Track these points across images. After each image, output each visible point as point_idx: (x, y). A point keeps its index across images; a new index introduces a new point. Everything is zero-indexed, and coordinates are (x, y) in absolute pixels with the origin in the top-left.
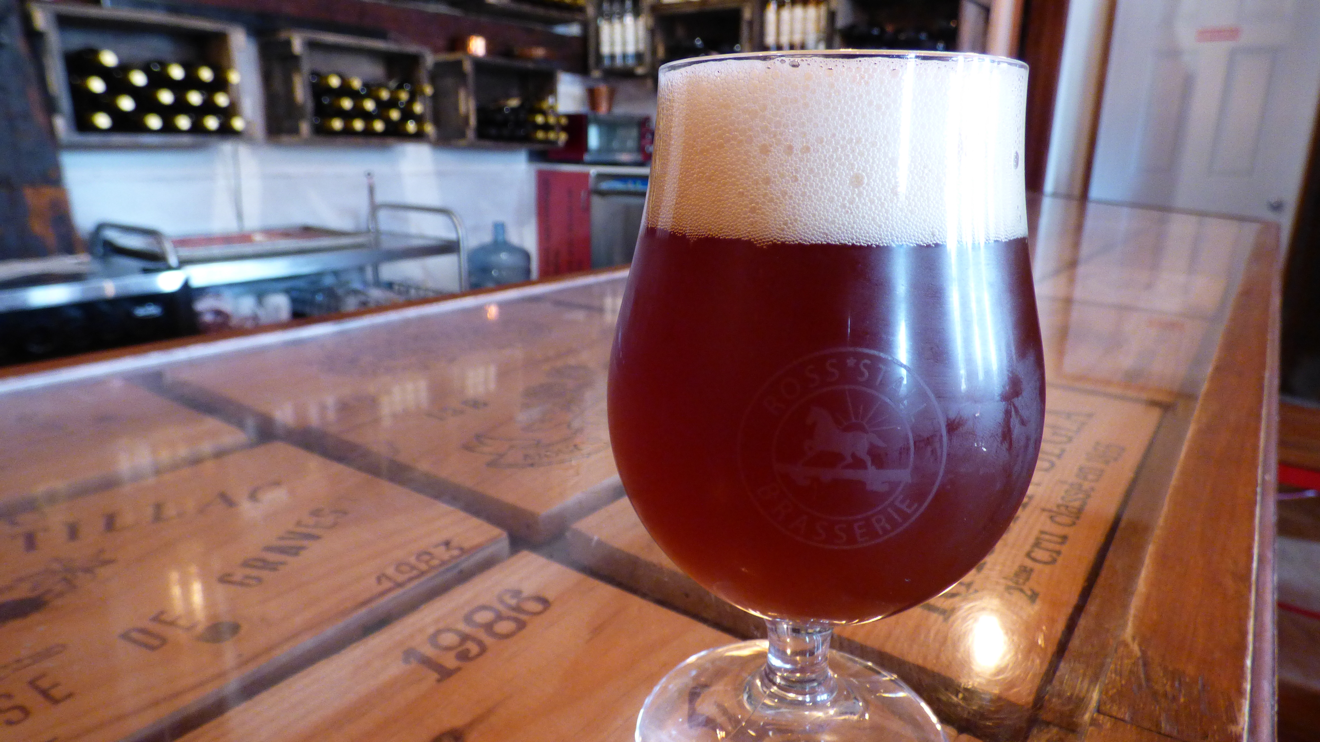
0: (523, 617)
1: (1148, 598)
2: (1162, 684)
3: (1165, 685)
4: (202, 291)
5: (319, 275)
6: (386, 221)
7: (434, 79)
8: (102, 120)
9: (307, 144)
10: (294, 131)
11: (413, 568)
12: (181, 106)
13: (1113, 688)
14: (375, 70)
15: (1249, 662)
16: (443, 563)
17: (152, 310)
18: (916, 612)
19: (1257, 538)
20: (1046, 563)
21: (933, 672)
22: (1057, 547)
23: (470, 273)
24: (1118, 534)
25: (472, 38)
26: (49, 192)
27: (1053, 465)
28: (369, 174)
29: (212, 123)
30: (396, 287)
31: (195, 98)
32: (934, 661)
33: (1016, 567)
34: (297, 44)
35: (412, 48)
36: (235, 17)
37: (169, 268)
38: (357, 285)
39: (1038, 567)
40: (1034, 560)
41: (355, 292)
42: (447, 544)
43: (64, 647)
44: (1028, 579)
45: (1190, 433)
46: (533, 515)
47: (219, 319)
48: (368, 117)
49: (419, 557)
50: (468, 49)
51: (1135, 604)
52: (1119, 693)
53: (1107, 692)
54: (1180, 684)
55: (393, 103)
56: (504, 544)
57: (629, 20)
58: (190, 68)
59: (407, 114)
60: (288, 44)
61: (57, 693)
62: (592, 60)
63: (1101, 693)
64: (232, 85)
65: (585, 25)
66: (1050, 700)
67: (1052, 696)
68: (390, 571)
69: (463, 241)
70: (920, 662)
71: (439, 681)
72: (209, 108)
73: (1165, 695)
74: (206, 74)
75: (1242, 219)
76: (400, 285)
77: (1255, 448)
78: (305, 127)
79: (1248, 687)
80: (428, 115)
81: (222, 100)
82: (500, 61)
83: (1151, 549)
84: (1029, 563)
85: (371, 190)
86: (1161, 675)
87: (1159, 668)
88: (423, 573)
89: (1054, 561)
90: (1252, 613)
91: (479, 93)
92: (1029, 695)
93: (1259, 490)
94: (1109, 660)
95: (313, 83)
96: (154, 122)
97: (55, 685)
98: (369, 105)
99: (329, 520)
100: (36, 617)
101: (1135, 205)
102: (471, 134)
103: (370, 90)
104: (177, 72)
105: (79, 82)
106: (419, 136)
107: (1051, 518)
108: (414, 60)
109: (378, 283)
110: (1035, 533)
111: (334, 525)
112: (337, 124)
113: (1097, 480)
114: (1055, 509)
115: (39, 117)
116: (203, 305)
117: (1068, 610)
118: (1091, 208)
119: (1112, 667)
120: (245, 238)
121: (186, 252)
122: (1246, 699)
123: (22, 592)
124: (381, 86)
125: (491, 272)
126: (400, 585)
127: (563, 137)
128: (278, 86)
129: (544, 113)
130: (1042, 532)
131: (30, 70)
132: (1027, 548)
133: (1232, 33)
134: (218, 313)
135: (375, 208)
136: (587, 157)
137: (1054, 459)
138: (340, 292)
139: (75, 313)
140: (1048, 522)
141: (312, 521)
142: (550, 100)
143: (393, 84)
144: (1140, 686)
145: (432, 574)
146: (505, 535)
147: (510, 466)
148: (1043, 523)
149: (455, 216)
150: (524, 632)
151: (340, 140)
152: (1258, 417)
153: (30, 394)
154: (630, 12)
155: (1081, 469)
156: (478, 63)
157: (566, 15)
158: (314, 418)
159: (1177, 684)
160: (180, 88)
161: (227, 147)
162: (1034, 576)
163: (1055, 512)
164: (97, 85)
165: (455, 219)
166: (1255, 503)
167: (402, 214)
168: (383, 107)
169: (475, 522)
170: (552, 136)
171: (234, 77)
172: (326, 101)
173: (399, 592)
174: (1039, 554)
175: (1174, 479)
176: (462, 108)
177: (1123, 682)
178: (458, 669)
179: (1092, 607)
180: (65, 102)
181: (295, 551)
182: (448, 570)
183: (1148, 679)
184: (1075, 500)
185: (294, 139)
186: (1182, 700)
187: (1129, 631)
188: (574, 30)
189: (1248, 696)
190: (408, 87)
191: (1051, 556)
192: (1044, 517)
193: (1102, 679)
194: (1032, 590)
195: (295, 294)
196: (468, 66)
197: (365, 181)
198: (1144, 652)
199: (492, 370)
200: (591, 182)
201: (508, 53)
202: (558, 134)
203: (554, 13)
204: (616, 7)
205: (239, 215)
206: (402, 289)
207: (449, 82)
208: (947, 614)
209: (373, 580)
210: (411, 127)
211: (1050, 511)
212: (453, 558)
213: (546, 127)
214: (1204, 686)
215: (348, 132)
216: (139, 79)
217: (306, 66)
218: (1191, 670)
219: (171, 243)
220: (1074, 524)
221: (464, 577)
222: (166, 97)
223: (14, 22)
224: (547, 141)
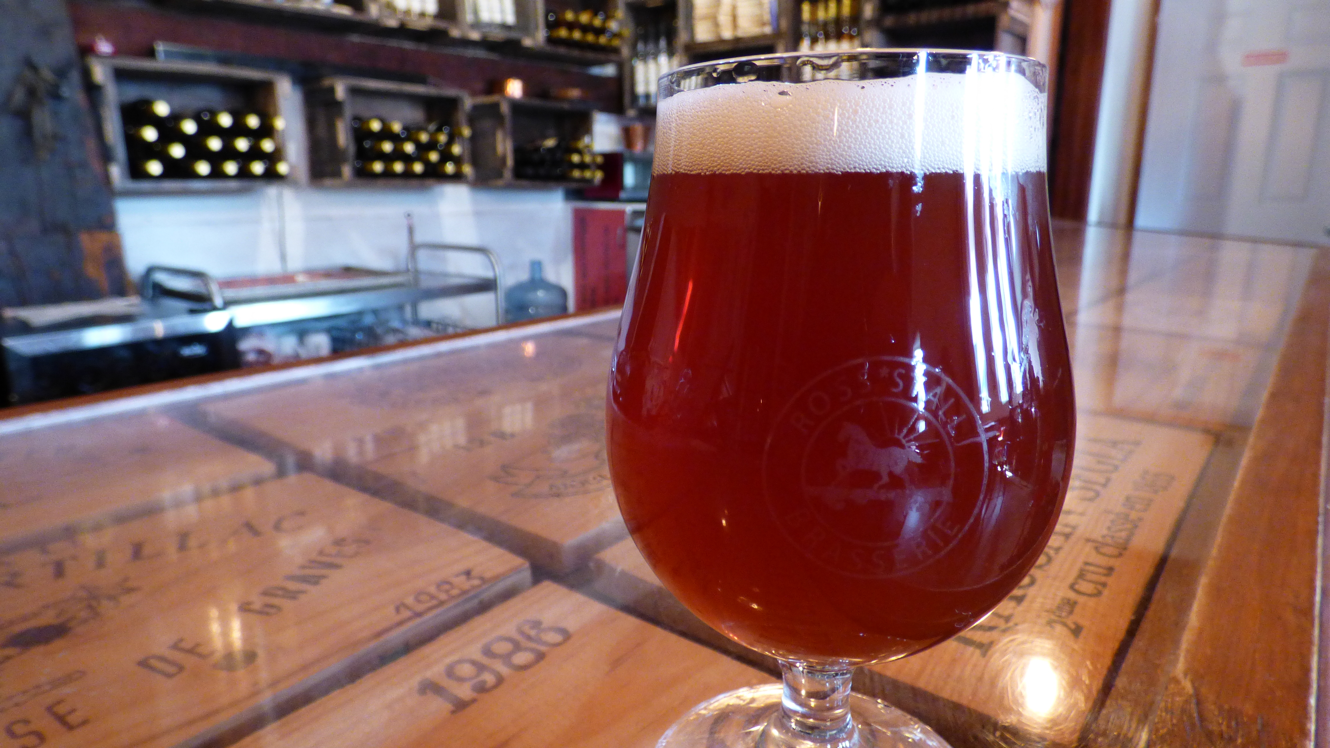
0: (543, 648)
1: (1201, 632)
2: (1217, 723)
3: (1220, 725)
4: (246, 331)
5: (360, 314)
6: (425, 261)
7: (472, 121)
8: (155, 168)
9: (349, 186)
10: (337, 174)
11: (432, 597)
12: (229, 152)
13: (1163, 728)
14: (415, 115)
15: (1313, 701)
16: (464, 592)
17: (197, 350)
18: (950, 645)
19: (1319, 569)
20: (1090, 595)
21: (969, 709)
22: (1103, 579)
23: (507, 311)
24: (1168, 567)
25: (509, 81)
26: (103, 237)
27: (1098, 494)
28: (409, 215)
29: (258, 168)
30: (434, 326)
31: (242, 144)
32: (970, 698)
33: (1058, 601)
34: (340, 91)
35: (450, 92)
36: (280, 66)
37: (215, 309)
38: (395, 324)
39: (1081, 599)
40: (1078, 592)
41: (395, 331)
42: (468, 573)
43: (83, 674)
44: (1071, 612)
45: (1245, 460)
46: (555, 545)
47: (262, 359)
48: (408, 159)
49: (439, 586)
50: (506, 92)
51: (1187, 639)
52: (1171, 733)
53: (1157, 730)
54: (1237, 724)
55: (432, 145)
56: (526, 575)
57: (663, 59)
58: (238, 117)
59: (446, 156)
60: (332, 90)
61: (72, 719)
62: (627, 99)
63: (1150, 732)
64: (277, 131)
65: (620, 66)
66: (1095, 740)
67: (1098, 735)
68: (410, 601)
69: (500, 279)
70: (955, 698)
71: (453, 712)
72: (255, 153)
73: (1221, 735)
74: (253, 121)
75: (1298, 245)
76: (438, 323)
77: (1316, 476)
78: (347, 171)
79: (1312, 727)
80: (467, 157)
81: (267, 146)
82: (537, 102)
83: (1203, 581)
84: (1072, 595)
85: (411, 231)
86: (1216, 713)
87: (1213, 707)
88: (442, 603)
89: (1099, 594)
90: (1315, 649)
91: (516, 135)
92: (1072, 733)
93: (1321, 519)
94: (1159, 698)
95: (356, 128)
96: (203, 168)
97: (73, 711)
98: (409, 148)
99: (350, 549)
100: (58, 644)
101: (1182, 233)
102: (508, 174)
103: (410, 133)
104: (225, 120)
105: (132, 132)
106: (457, 177)
107: (1096, 549)
108: (452, 104)
109: (417, 322)
110: (1079, 565)
111: (356, 555)
112: (378, 167)
113: (1145, 510)
114: (1100, 539)
115: (95, 165)
116: (246, 345)
117: (1114, 645)
118: (1138, 237)
119: (1162, 705)
120: (288, 279)
121: (231, 293)
122: (1310, 740)
123: (49, 618)
124: (421, 129)
125: (528, 309)
126: (419, 615)
127: (598, 176)
128: (321, 131)
129: (579, 152)
130: (1087, 564)
131: (89, 122)
132: (1071, 579)
133: (1280, 57)
134: (261, 352)
135: (414, 248)
136: (623, 195)
137: (1098, 488)
138: (379, 331)
139: (124, 354)
140: (1094, 553)
141: (334, 550)
142: (586, 140)
143: (432, 127)
144: (1193, 725)
145: (450, 604)
146: (527, 564)
147: (536, 496)
148: (1088, 553)
149: (492, 254)
150: (542, 663)
151: (380, 182)
152: (1318, 444)
153: (70, 427)
154: (664, 52)
155: (1128, 499)
156: (516, 106)
157: (601, 56)
158: (352, 454)
159: (1233, 723)
160: (228, 135)
161: (272, 191)
162: (1077, 609)
163: (1100, 543)
164: (150, 134)
165: (492, 259)
166: (1317, 532)
167: (440, 253)
168: (423, 149)
169: (497, 551)
170: (588, 174)
171: (279, 124)
172: (367, 144)
173: (418, 621)
174: (1085, 586)
175: (1228, 509)
176: (500, 148)
177: (1175, 721)
178: (474, 701)
179: (1139, 643)
180: (120, 150)
181: (315, 580)
182: (467, 600)
183: (1202, 718)
184: (1121, 530)
185: (336, 182)
186: (1239, 741)
187: (1180, 667)
188: (609, 70)
189: (1313, 737)
190: (446, 129)
191: (1096, 588)
192: (1089, 548)
193: (1151, 718)
194: (1075, 623)
195: (335, 333)
196: (505, 108)
197: (404, 222)
198: (1195, 688)
199: (529, 406)
200: (627, 219)
201: (544, 95)
202: (594, 171)
203: (590, 55)
204: (651, 47)
205: (283, 257)
206: (440, 327)
207: (486, 124)
208: (985, 648)
209: (391, 610)
210: (450, 168)
211: (1094, 541)
212: (474, 587)
213: (582, 166)
214: (1263, 726)
215: (388, 174)
216: (189, 127)
217: (348, 112)
218: (1248, 708)
219: (218, 286)
220: (1120, 555)
221: (484, 607)
222: (215, 144)
223: (75, 76)
224: (583, 180)
